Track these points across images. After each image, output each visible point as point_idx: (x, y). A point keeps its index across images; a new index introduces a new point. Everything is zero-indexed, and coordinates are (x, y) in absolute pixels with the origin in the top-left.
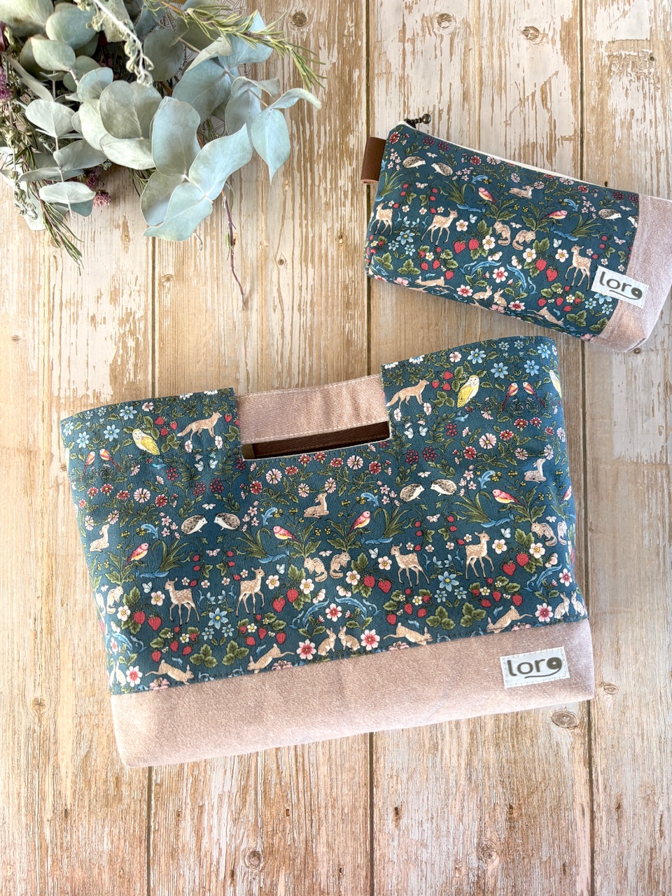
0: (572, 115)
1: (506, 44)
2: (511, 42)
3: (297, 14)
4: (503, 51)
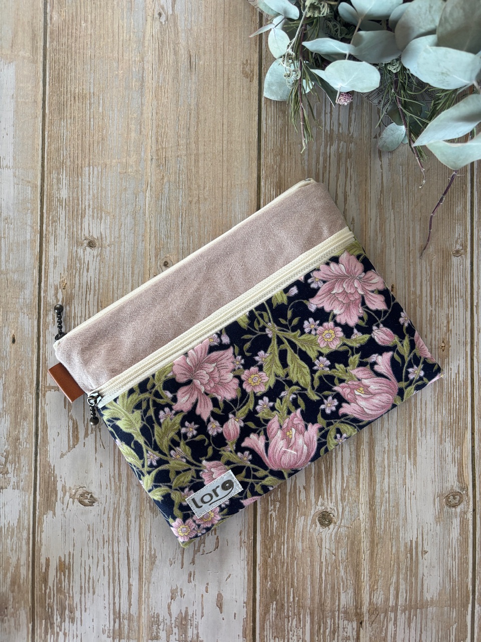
0: (47, 412)
1: (113, 488)
2: (108, 491)
3: (328, 525)
4: (117, 480)
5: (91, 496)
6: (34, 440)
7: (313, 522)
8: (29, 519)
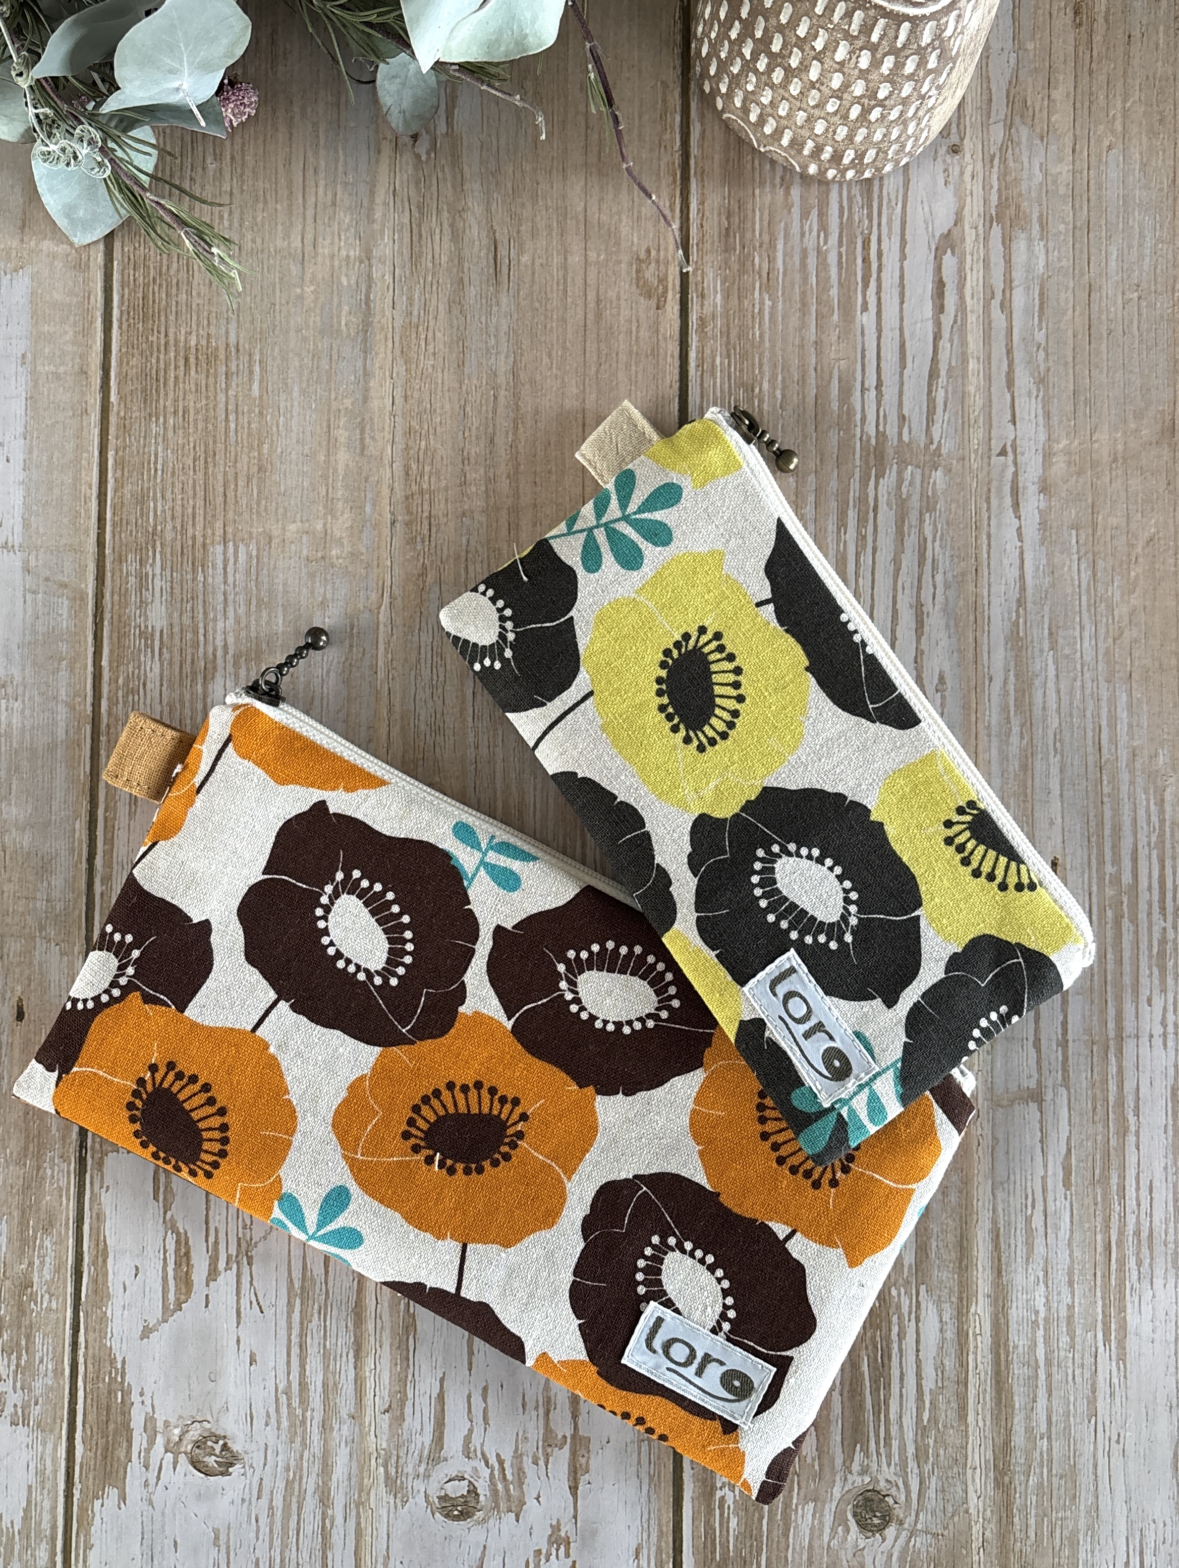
0: (108, 1211)
1: (285, 1424)
2: (271, 1431)
3: (881, 1529)
4: (295, 1402)
5: (225, 1447)
6: (70, 1289)
7: (840, 1519)
8: (54, 1508)
